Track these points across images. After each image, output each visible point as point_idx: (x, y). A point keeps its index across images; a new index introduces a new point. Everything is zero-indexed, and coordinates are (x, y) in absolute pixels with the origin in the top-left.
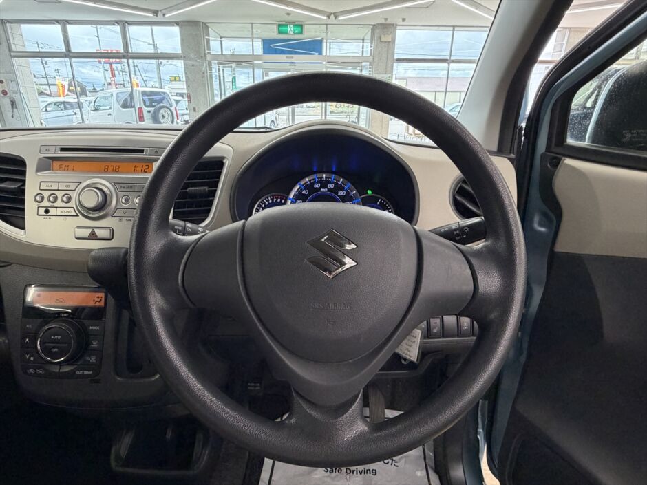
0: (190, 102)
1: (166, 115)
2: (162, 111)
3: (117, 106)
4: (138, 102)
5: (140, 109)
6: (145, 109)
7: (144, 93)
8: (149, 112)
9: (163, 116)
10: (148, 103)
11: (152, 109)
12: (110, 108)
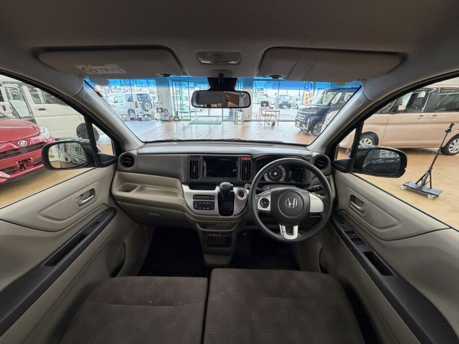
0: (159, 99)
1: (149, 105)
2: (146, 103)
3: (125, 101)
4: (135, 99)
5: (136, 102)
6: (138, 102)
7: (138, 94)
8: (140, 103)
9: (147, 105)
10: (140, 99)
11: (142, 102)
12: (122, 102)
